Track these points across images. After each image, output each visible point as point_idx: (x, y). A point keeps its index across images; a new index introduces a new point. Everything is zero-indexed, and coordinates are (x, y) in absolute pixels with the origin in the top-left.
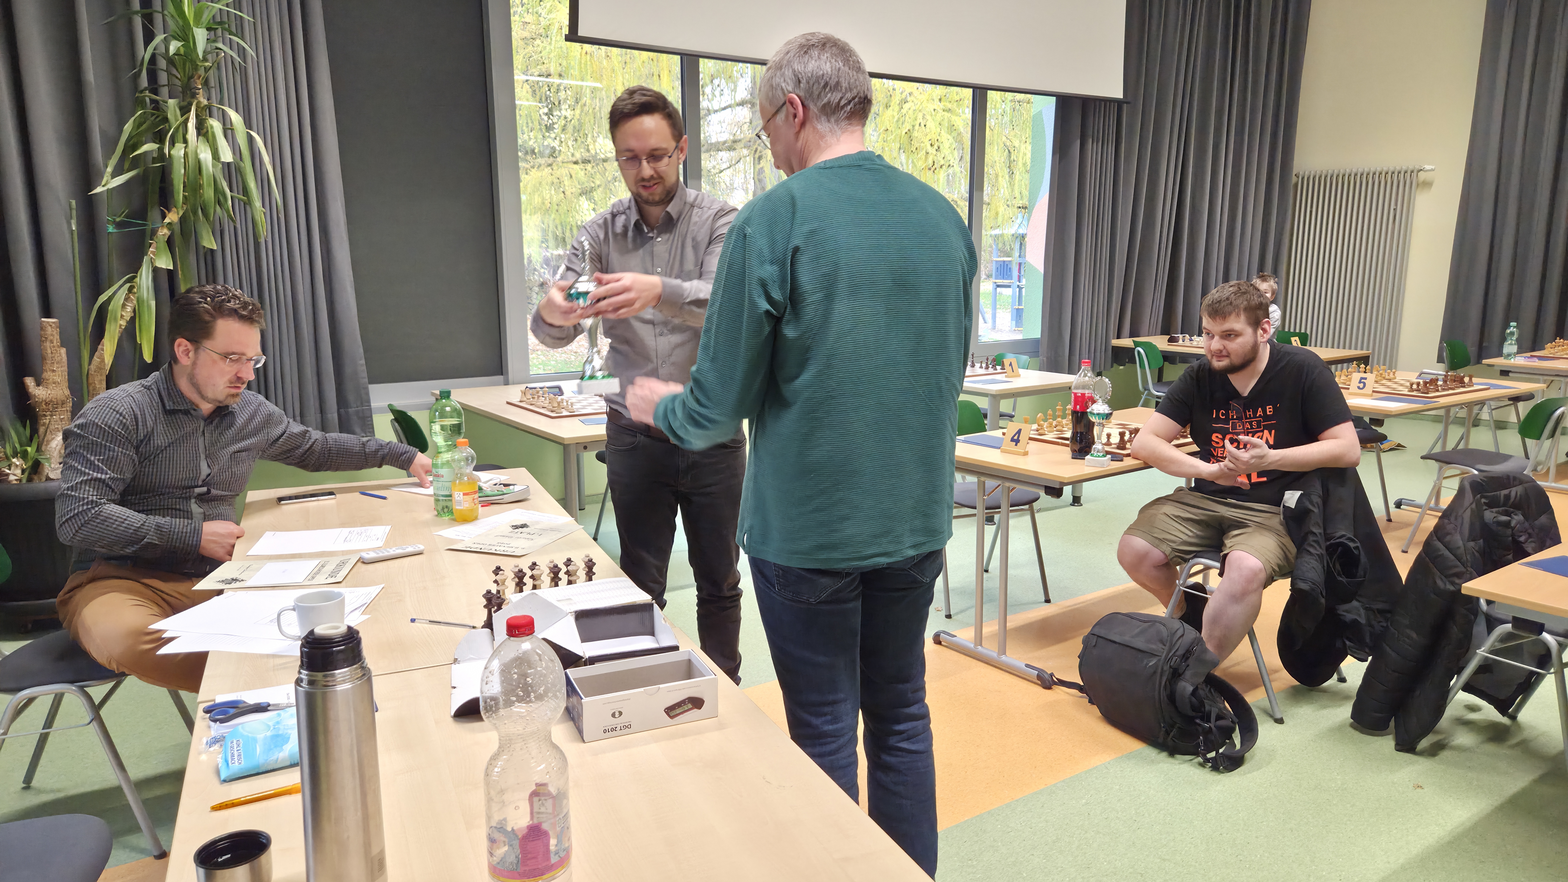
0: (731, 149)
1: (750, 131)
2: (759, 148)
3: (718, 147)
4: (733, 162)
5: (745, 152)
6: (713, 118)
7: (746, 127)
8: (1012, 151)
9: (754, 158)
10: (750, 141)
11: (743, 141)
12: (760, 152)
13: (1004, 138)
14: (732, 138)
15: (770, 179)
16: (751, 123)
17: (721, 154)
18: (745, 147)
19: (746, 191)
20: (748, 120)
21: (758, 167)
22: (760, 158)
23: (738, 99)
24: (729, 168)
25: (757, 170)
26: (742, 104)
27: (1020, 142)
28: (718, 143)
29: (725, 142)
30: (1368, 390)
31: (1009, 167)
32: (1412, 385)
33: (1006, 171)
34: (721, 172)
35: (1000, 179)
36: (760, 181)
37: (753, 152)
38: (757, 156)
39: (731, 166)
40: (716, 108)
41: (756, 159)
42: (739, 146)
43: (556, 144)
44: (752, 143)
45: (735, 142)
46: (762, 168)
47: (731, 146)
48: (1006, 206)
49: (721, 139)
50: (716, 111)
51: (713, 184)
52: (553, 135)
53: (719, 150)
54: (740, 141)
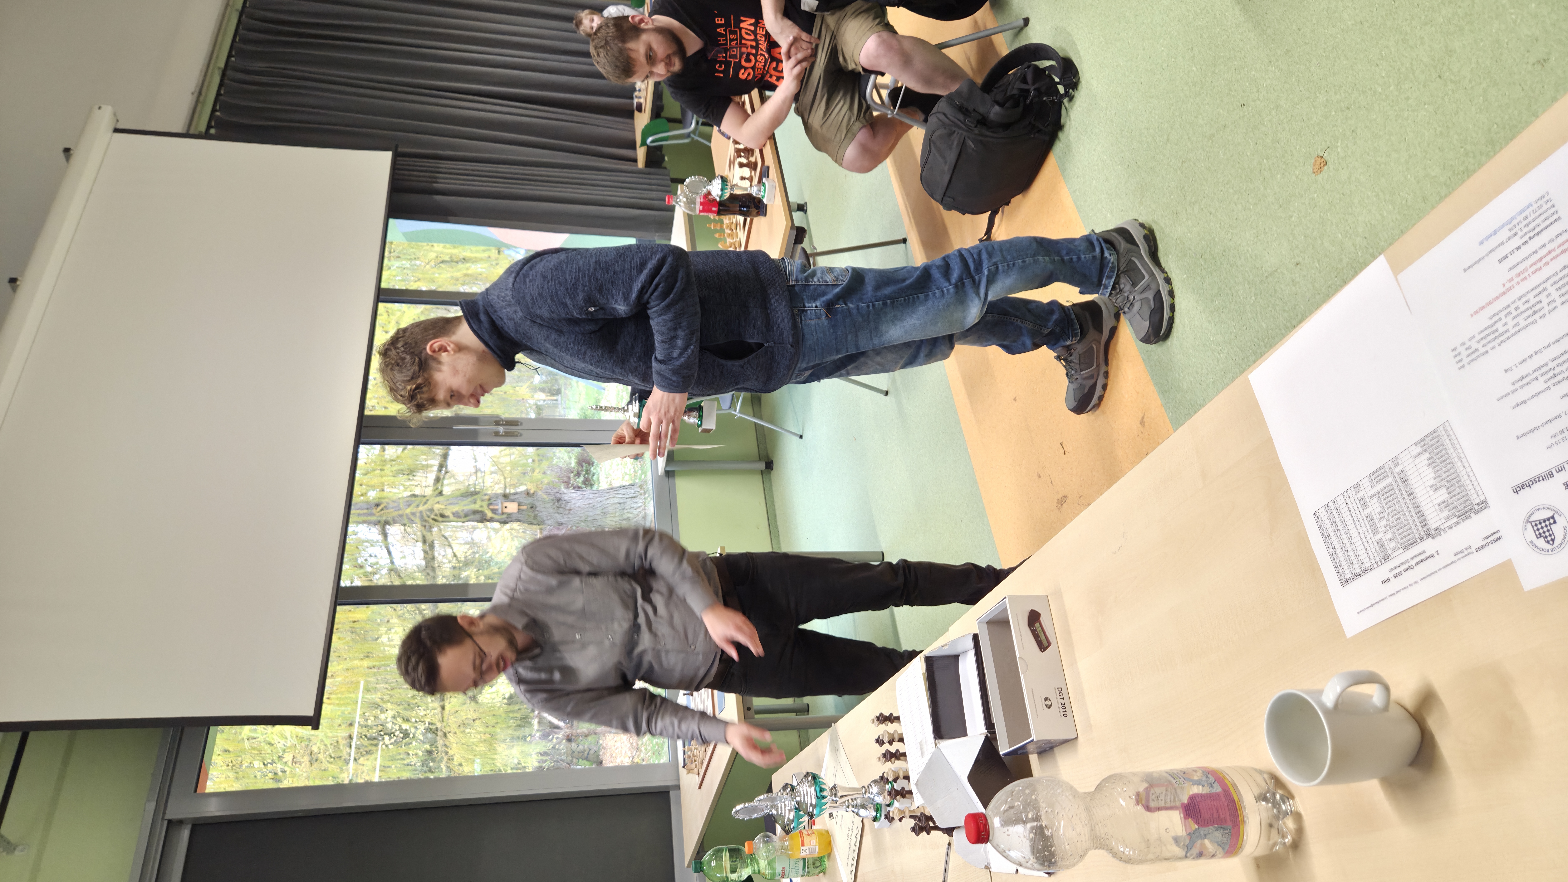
0: (432, 546)
1: (414, 525)
2: (432, 516)
3: (430, 558)
4: (447, 543)
5: (435, 529)
6: (399, 563)
7: (409, 530)
8: (441, 259)
9: (443, 522)
10: (425, 526)
11: (425, 533)
12: (436, 515)
13: (428, 267)
14: (420, 544)
15: (465, 505)
16: (405, 525)
17: (436, 554)
18: (431, 531)
19: (475, 528)
20: (402, 527)
21: (452, 517)
22: (442, 516)
23: (380, 538)
24: (452, 548)
25: (455, 519)
26: (385, 535)
27: (432, 251)
28: (425, 558)
29: (425, 552)
31: (457, 262)
33: (460, 265)
34: (455, 555)
35: (469, 272)
36: (466, 515)
37: (436, 523)
38: (440, 519)
39: (450, 546)
40: (388, 561)
41: (444, 519)
42: (429, 538)
43: (422, 728)
44: (427, 524)
45: (424, 542)
46: (453, 514)
47: (429, 546)
49: (422, 554)
50: (392, 562)
51: (467, 563)
52: (413, 730)
53: (433, 558)
54: (424, 536)
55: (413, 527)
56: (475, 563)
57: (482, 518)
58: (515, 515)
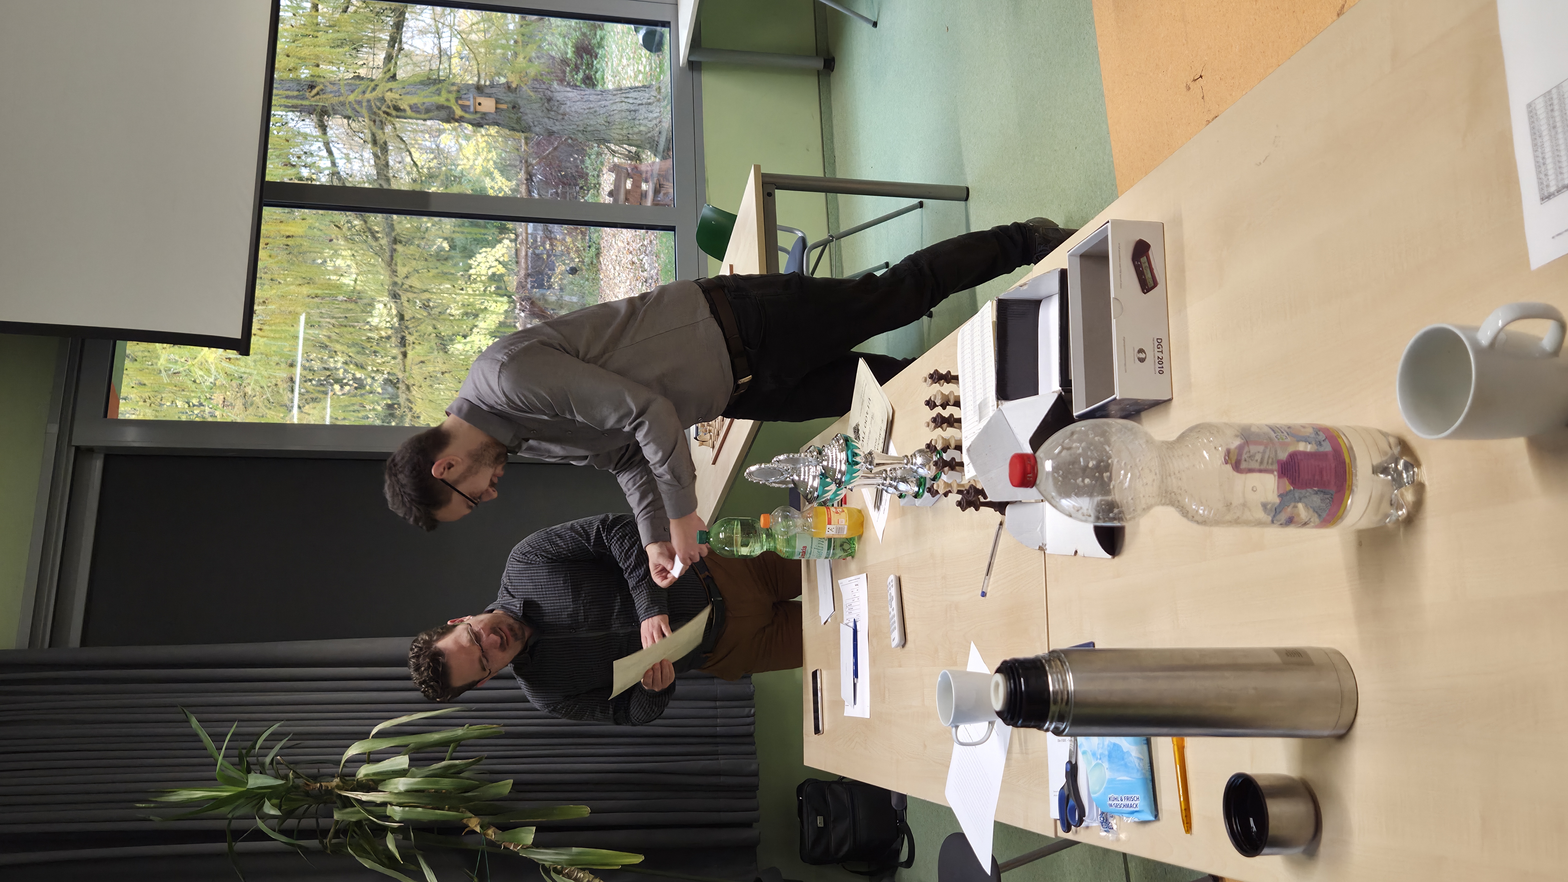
0: (384, 148)
1: (360, 119)
2: (384, 108)
3: (382, 166)
4: (403, 146)
5: (388, 129)
6: (342, 168)
7: (353, 125)
9: (398, 117)
10: (374, 121)
11: (374, 129)
12: (389, 107)
14: (370, 146)
15: (426, 97)
16: (349, 118)
17: (391, 163)
18: (382, 129)
19: (441, 132)
20: (346, 121)
21: (409, 112)
22: (397, 108)
23: (316, 132)
24: (410, 154)
25: (413, 114)
26: (323, 128)
28: (376, 164)
29: (376, 156)
34: (415, 164)
36: (428, 111)
37: (389, 118)
38: (394, 113)
39: (408, 151)
40: (328, 164)
41: (399, 114)
42: (381, 137)
43: (380, 378)
44: (377, 119)
45: (375, 142)
46: (411, 107)
47: (380, 147)
49: (372, 160)
50: (334, 164)
51: (431, 176)
52: (369, 381)
53: (386, 165)
54: (373, 135)
55: (359, 121)
56: (442, 177)
57: (449, 115)
58: (491, 116)
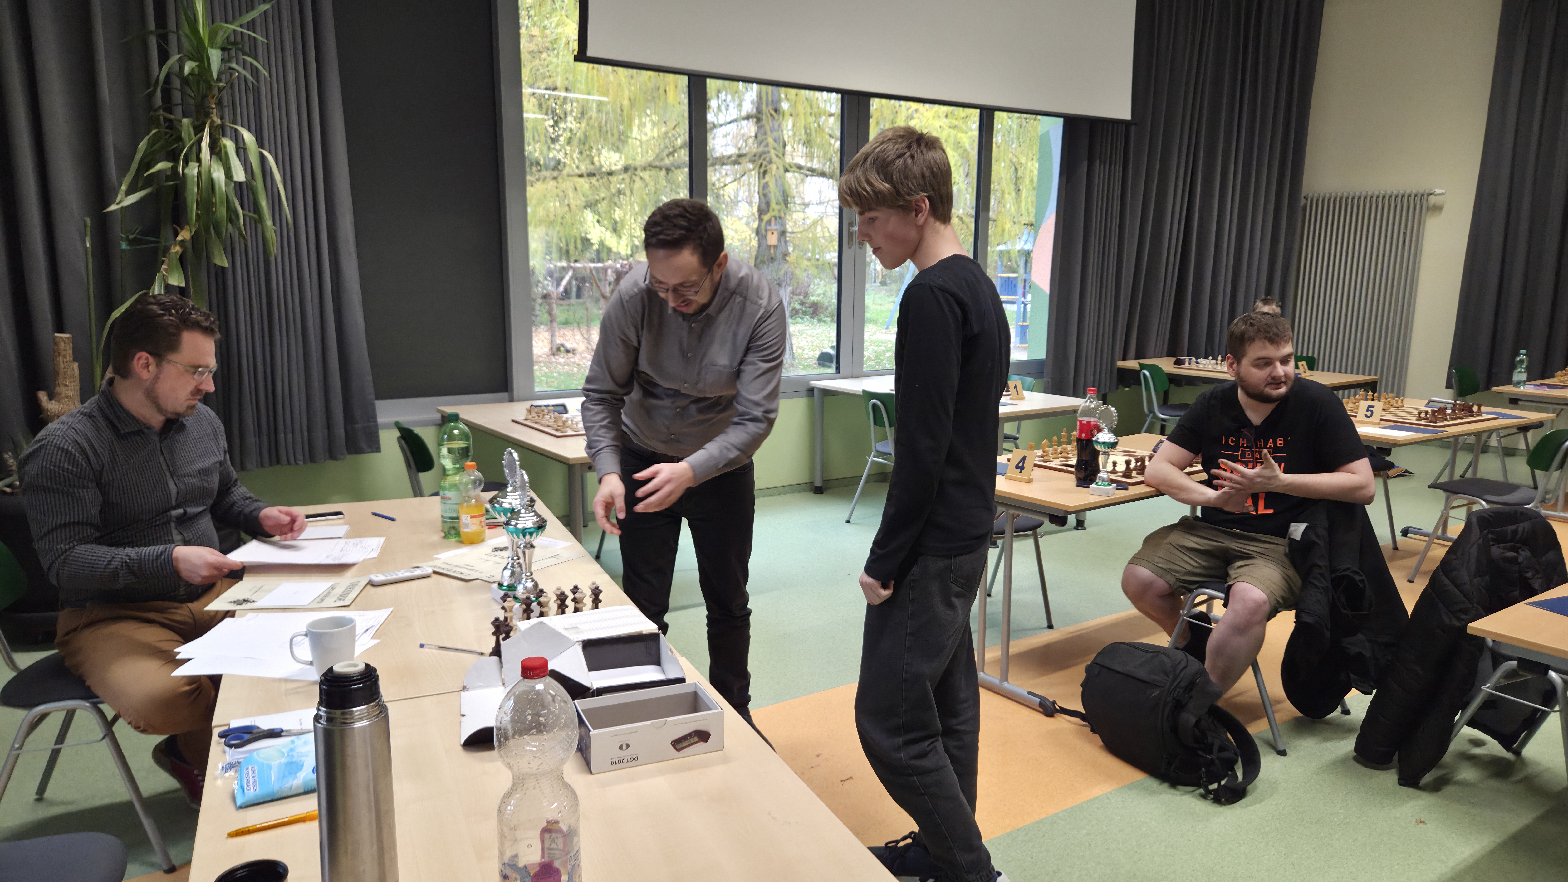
0: (735, 163)
2: (764, 163)
3: (723, 161)
4: (738, 176)
5: (751, 166)
6: (719, 132)
7: (751, 141)
8: (1018, 167)
9: (759, 173)
10: (755, 156)
11: (749, 156)
12: (766, 166)
13: (1011, 155)
14: (737, 152)
15: (775, 194)
16: (756, 137)
17: (726, 167)
18: (750, 161)
19: (750, 204)
20: (753, 134)
21: (763, 181)
22: (765, 172)
23: (744, 114)
24: (733, 181)
25: (762, 185)
26: (748, 118)
27: (1027, 159)
28: (723, 157)
29: (730, 157)
30: (1376, 418)
31: (1016, 184)
32: (1420, 413)
33: (1013, 187)
34: (725, 185)
35: (1006, 196)
36: (765, 195)
37: (758, 167)
38: (762, 170)
39: (735, 180)
40: (721, 122)
41: (761, 174)
42: (743, 160)
43: (560, 156)
44: (757, 158)
45: (740, 156)
46: (767, 183)
47: (736, 160)
48: (1012, 223)
49: (727, 154)
50: (721, 125)
51: (718, 196)
52: (558, 147)
53: (723, 164)
54: (745, 155)
55: (754, 144)
57: (763, 210)
58: (764, 242)
